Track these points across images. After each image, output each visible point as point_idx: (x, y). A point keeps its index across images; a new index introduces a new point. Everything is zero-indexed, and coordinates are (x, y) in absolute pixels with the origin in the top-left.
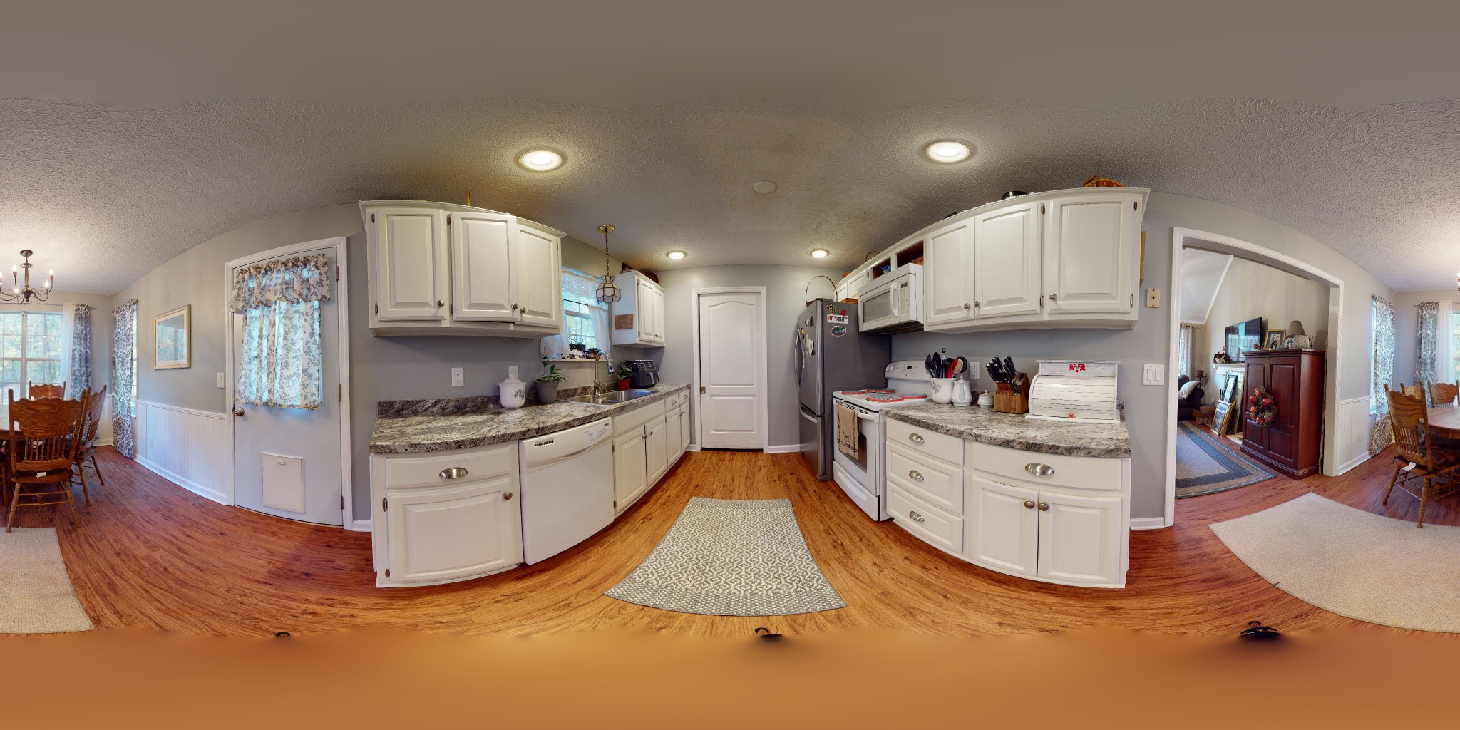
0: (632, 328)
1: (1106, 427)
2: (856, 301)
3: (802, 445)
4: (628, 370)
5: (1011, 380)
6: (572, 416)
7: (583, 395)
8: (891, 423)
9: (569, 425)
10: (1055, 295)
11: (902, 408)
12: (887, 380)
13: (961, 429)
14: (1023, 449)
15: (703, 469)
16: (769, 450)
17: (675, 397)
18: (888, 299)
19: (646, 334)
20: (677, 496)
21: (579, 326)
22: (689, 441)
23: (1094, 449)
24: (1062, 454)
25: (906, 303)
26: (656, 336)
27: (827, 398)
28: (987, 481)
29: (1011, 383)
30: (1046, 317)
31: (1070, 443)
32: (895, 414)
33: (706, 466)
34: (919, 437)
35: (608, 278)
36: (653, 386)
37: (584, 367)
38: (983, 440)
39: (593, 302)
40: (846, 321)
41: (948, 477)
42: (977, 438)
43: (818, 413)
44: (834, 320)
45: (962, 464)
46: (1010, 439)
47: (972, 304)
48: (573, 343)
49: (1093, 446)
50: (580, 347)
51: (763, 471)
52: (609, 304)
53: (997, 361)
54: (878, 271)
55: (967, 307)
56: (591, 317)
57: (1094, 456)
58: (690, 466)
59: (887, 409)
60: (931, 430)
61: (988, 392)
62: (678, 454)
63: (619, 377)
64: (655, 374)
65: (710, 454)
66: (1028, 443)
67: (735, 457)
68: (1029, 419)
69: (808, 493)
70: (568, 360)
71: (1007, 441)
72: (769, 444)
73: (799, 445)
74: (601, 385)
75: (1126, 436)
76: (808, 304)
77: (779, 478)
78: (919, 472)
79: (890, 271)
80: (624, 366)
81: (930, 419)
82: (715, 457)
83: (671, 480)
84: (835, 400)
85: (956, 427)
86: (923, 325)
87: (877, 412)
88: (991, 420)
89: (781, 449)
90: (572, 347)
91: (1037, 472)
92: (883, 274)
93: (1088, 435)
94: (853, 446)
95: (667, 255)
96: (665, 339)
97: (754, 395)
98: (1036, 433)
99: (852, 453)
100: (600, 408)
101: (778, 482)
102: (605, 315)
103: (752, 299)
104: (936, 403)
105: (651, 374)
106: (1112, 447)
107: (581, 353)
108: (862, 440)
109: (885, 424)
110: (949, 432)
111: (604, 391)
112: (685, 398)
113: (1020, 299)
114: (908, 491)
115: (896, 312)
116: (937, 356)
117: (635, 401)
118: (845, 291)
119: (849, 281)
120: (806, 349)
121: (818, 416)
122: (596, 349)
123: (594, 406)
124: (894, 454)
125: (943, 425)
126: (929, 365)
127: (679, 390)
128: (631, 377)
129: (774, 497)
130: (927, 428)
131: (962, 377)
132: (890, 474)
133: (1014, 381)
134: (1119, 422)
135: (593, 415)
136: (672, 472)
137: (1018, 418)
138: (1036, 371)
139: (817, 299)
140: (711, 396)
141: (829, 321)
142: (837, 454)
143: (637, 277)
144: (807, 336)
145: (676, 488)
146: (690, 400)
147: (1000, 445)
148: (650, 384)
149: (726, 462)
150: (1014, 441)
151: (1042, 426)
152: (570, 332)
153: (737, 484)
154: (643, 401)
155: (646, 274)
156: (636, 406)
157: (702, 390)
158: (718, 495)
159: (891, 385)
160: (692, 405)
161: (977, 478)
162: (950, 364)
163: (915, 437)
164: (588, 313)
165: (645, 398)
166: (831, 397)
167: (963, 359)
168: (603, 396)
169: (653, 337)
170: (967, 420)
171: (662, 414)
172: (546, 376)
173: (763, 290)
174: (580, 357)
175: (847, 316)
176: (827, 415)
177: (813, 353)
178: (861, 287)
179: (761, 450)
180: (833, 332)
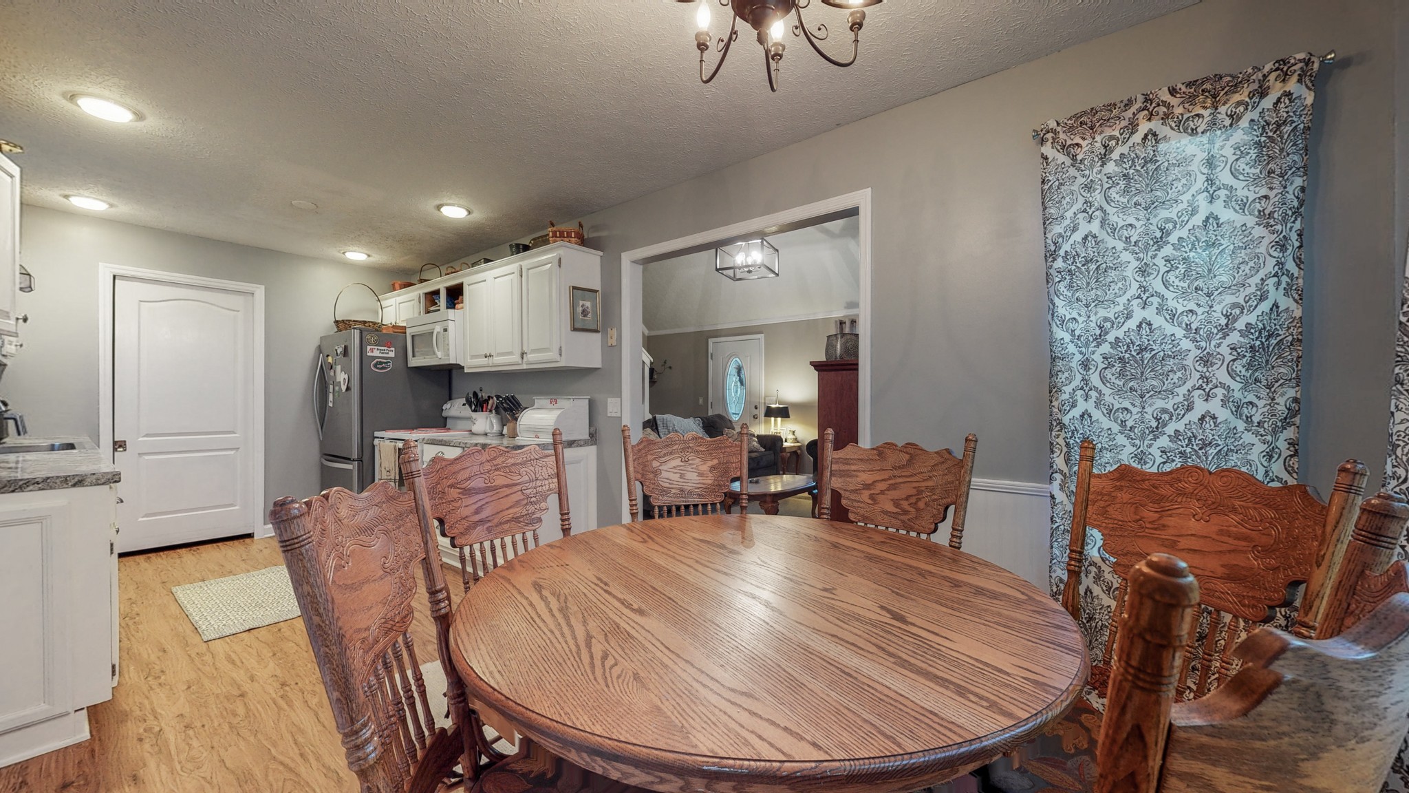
2: (405, 329)
5: (518, 413)
12: (445, 418)
16: (265, 532)
18: (432, 339)
20: (143, 595)
25: (448, 347)
27: (367, 440)
30: (525, 367)
32: (429, 439)
33: (153, 568)
40: (392, 354)
43: (355, 456)
44: (376, 353)
55: (486, 356)
59: (425, 437)
65: (139, 558)
72: (265, 522)
76: (338, 323)
79: (439, 306)
84: (376, 440)
86: (463, 367)
97: (237, 449)
104: (474, 435)
115: (439, 354)
116: (475, 394)
119: (399, 299)
120: (335, 384)
121: (354, 460)
126: (470, 403)
131: (494, 411)
137: (514, 441)
140: (140, 454)
141: (369, 354)
144: (339, 368)
153: (233, 566)
157: (118, 446)
158: (212, 578)
162: (486, 401)
163: (440, 454)
166: (371, 438)
173: (260, 291)
175: (393, 349)
176: (366, 458)
177: (348, 389)
178: (411, 317)
179: (250, 536)
180: (375, 366)
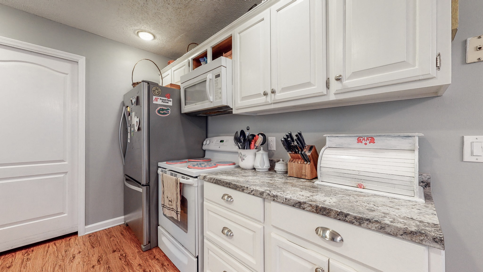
1: (404, 203)
2: (179, 87)
3: (126, 216)
5: (302, 151)
8: (208, 186)
10: (340, 76)
11: (217, 174)
12: (204, 151)
13: (261, 189)
14: (313, 212)
16: (86, 231)
18: (205, 86)
23: (389, 226)
24: (352, 223)
25: (219, 91)
27: (153, 169)
28: (283, 239)
29: (301, 153)
30: (332, 97)
31: (360, 213)
32: (211, 179)
34: (229, 197)
38: (279, 200)
40: (170, 104)
41: (251, 233)
42: (275, 198)
43: (144, 182)
44: (159, 102)
45: (262, 221)
46: (302, 201)
47: (269, 92)
49: (387, 221)
51: (78, 259)
53: (290, 136)
54: (197, 62)
55: (265, 94)
57: (389, 234)
59: (205, 175)
60: (239, 190)
61: (283, 161)
66: (317, 207)
68: (318, 184)
69: (133, 269)
71: (300, 202)
72: (87, 223)
73: (123, 217)
75: (435, 220)
76: (134, 84)
78: (230, 228)
79: (206, 63)
81: (238, 182)
84: (160, 170)
85: (258, 188)
86: (232, 109)
87: (196, 177)
88: (285, 183)
91: (326, 237)
92: (201, 65)
93: (380, 208)
94: (175, 209)
98: (326, 198)
99: (174, 215)
101: (97, 267)
104: (243, 169)
106: (414, 229)
108: (184, 202)
109: (202, 187)
110: (252, 193)
113: (308, 84)
114: (221, 248)
115: (211, 98)
116: (242, 133)
119: (173, 69)
120: (131, 126)
121: (143, 185)
124: (210, 213)
125: (248, 186)
126: (237, 140)
130: (235, 189)
131: (262, 148)
132: (207, 233)
133: (305, 152)
134: (422, 201)
137: (308, 183)
138: (324, 144)
139: (143, 81)
141: (155, 102)
142: (163, 220)
144: (133, 114)
147: (293, 206)
150: (305, 203)
151: (331, 192)
159: (208, 155)
161: (275, 235)
162: (253, 139)
163: (226, 197)
166: (156, 167)
167: (262, 134)
170: (267, 182)
173: (82, 60)
175: (171, 99)
176: (152, 184)
177: (139, 129)
178: (183, 74)
179: (76, 233)
180: (159, 112)
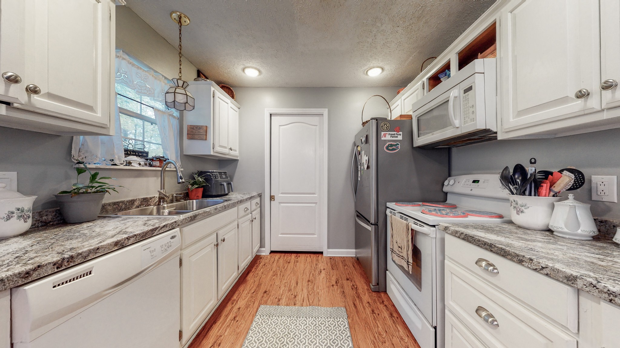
0: (206, 140)
2: (410, 117)
3: (357, 250)
4: (201, 180)
6: (125, 233)
7: (143, 207)
8: (451, 240)
9: (120, 245)
11: (466, 226)
12: (446, 194)
13: (570, 271)
15: (271, 273)
16: (329, 253)
17: (247, 205)
18: (447, 109)
19: (220, 146)
20: (247, 307)
21: (140, 130)
22: (259, 245)
25: (471, 110)
26: (231, 149)
27: (381, 208)
32: (457, 232)
33: (274, 269)
34: (490, 265)
35: (181, 83)
36: (227, 195)
37: (146, 176)
39: (161, 106)
40: (400, 138)
41: (541, 340)
42: (613, 297)
43: (372, 221)
44: (388, 138)
45: (573, 329)
47: (595, 88)
48: (131, 148)
50: (141, 154)
51: (323, 274)
52: (181, 112)
54: (435, 80)
55: (583, 94)
56: (158, 123)
58: (260, 270)
59: (446, 225)
60: (512, 260)
62: (249, 259)
63: (190, 186)
64: (229, 184)
65: (278, 255)
67: (299, 259)
69: (362, 304)
70: (122, 167)
72: (329, 248)
73: (354, 250)
74: (168, 195)
76: (364, 124)
77: (336, 282)
78: (491, 312)
79: (449, 77)
80: (196, 176)
81: (510, 246)
82: (283, 258)
83: (241, 288)
84: (388, 210)
85: (560, 267)
86: (496, 133)
87: (434, 226)
89: (339, 253)
90: (128, 153)
92: (441, 82)
94: (405, 258)
95: (243, 70)
96: (240, 152)
97: (316, 203)
99: (404, 265)
100: (165, 219)
101: (335, 287)
102: (176, 123)
103: (315, 120)
104: (519, 227)
105: (225, 184)
107: (142, 161)
108: (416, 253)
109: (443, 240)
110: (545, 271)
111: (172, 201)
112: (256, 205)
115: (457, 123)
116: (519, 168)
117: (207, 209)
118: (399, 107)
119: (403, 97)
120: (362, 164)
121: (372, 224)
122: (163, 157)
123: (158, 219)
124: (455, 278)
125: (534, 257)
126: (507, 180)
127: (251, 198)
128: (203, 187)
129: (332, 305)
130: (504, 257)
132: (450, 303)
135: (157, 228)
136: (242, 279)
139: (372, 119)
140: (280, 203)
141: (383, 138)
142: (391, 265)
143: (212, 89)
144: (363, 152)
145: (246, 297)
146: (261, 207)
148: (223, 193)
149: (292, 264)
152: (126, 134)
153: (301, 288)
154: (216, 209)
155: (222, 87)
156: (209, 215)
157: (272, 198)
158: (283, 301)
159: (451, 199)
160: (263, 211)
163: (484, 264)
164: (153, 117)
165: (218, 206)
166: (384, 208)
167: (571, 171)
168: (171, 207)
169: (228, 150)
170: (586, 261)
171: (234, 221)
172: (81, 186)
173: (325, 112)
174: (140, 164)
175: (401, 133)
176: (381, 223)
177: (368, 167)
178: (415, 101)
179: (321, 253)
180: (387, 148)
